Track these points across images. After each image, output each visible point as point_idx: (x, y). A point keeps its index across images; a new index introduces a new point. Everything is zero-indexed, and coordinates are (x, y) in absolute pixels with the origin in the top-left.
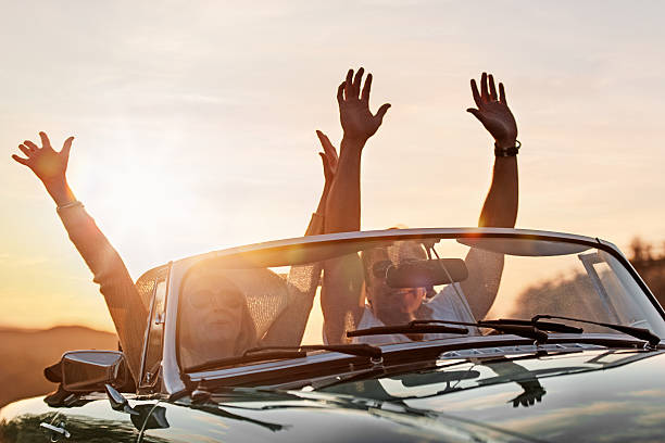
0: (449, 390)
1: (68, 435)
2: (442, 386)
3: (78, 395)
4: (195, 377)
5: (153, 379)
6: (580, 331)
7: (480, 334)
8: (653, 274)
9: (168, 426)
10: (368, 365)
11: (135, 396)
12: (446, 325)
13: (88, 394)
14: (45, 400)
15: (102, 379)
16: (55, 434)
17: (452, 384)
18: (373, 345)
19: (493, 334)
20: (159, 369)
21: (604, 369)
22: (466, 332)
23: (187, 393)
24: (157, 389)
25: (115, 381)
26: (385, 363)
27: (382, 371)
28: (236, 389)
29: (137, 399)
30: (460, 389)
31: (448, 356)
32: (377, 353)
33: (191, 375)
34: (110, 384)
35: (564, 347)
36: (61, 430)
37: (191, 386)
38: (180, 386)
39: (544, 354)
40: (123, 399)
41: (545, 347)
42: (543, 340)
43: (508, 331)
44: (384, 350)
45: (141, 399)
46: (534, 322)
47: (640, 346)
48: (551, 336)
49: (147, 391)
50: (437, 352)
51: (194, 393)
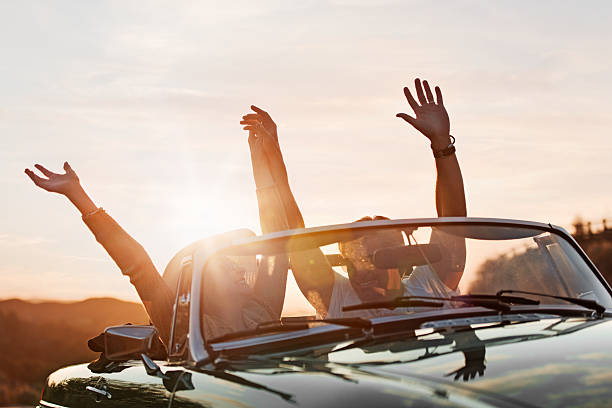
0: (428, 356)
1: (110, 397)
2: (422, 352)
3: (117, 362)
4: (217, 347)
5: (181, 349)
6: (537, 303)
7: (453, 307)
8: (594, 246)
9: (194, 388)
10: (361, 334)
11: (165, 363)
12: (425, 300)
13: (126, 362)
14: (89, 367)
15: (138, 350)
16: (99, 396)
17: (431, 350)
18: (364, 318)
19: (464, 306)
20: (187, 340)
21: (558, 335)
22: (442, 305)
23: (210, 360)
24: (184, 358)
25: (149, 351)
26: (375, 333)
27: (372, 340)
28: (251, 357)
29: (168, 365)
30: (437, 355)
31: (427, 327)
32: (368, 325)
33: (213, 345)
34: (145, 353)
35: (525, 317)
36: (104, 393)
37: (213, 355)
38: (204, 355)
39: (508, 323)
40: (156, 366)
41: (508, 317)
42: (507, 311)
43: (476, 304)
44: (374, 321)
45: (172, 366)
46: (498, 296)
47: (589, 314)
48: (513, 307)
49: (177, 359)
50: (418, 323)
51: (217, 361)
